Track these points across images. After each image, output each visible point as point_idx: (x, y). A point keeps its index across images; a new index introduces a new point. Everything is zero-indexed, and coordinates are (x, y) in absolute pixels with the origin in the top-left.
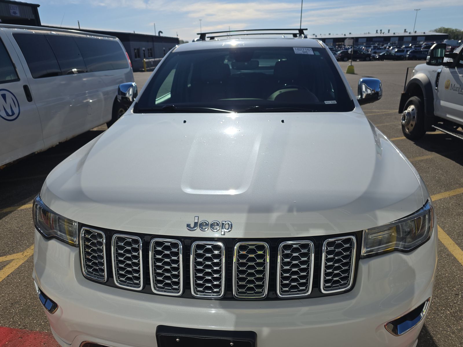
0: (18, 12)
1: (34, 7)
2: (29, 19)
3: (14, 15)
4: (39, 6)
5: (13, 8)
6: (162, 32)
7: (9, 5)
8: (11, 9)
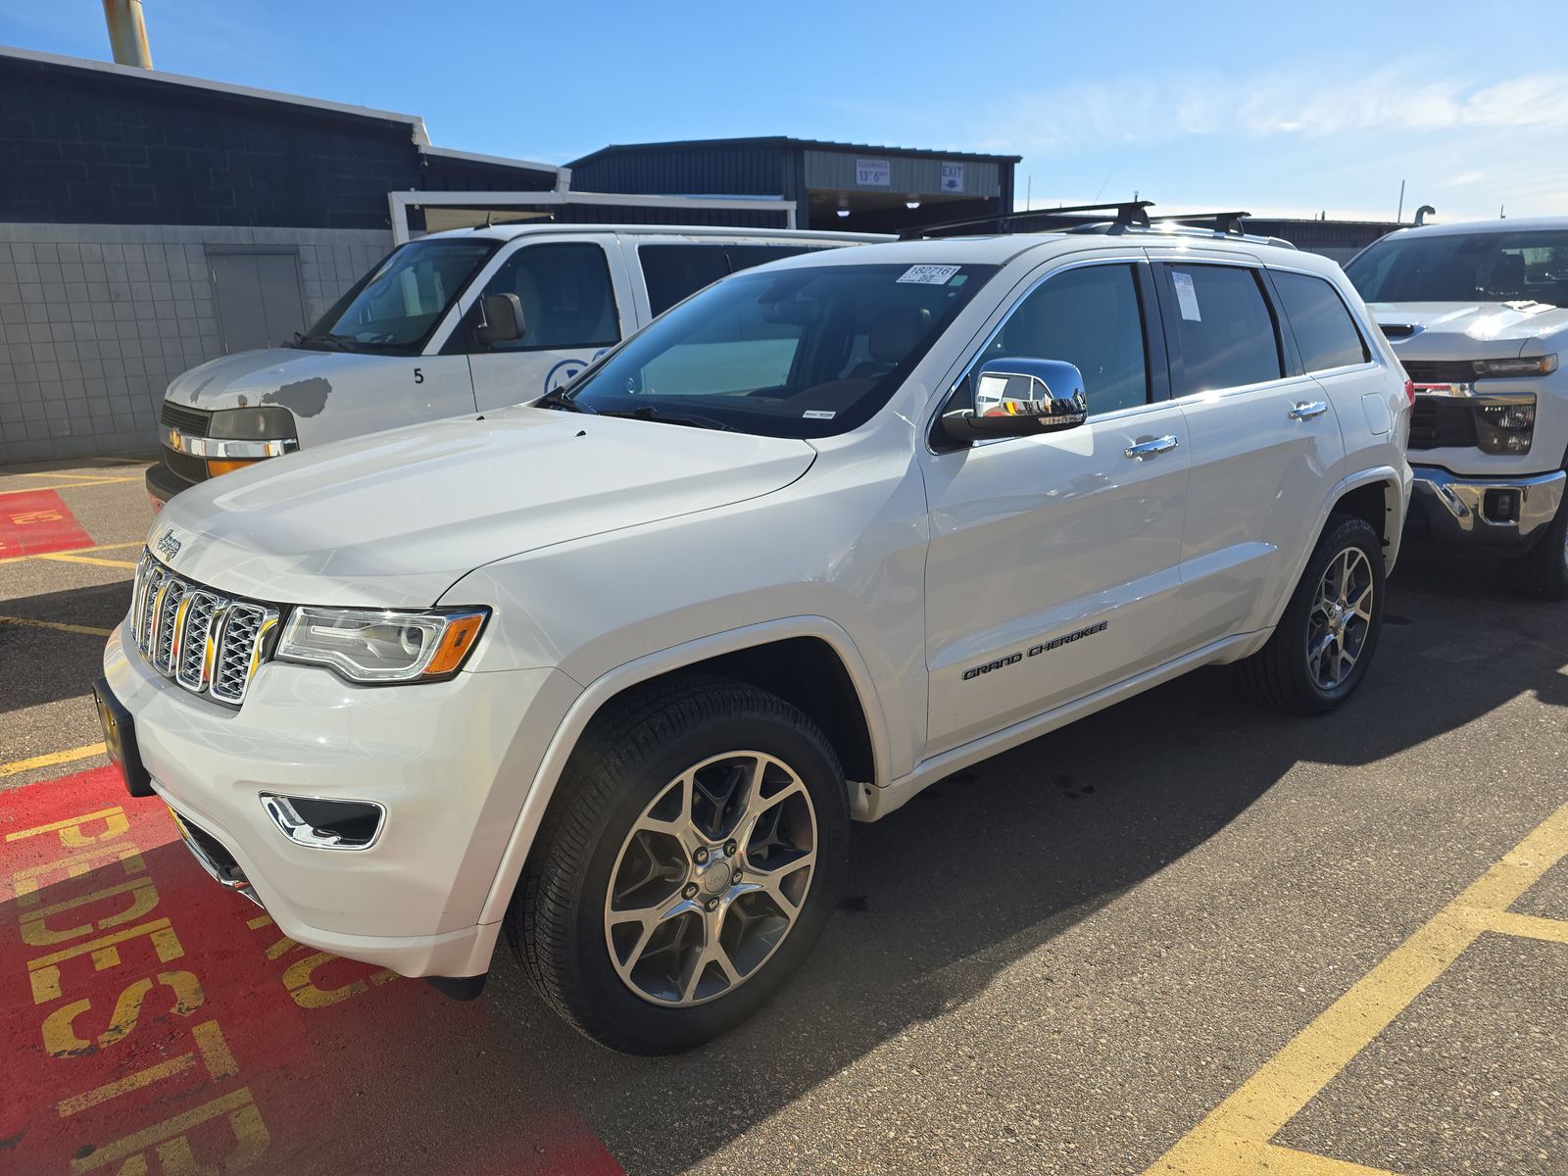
0: (960, 181)
1: (1005, 166)
2: (986, 198)
3: (949, 189)
4: (1018, 159)
5: (951, 170)
6: (1431, 211)
7: (944, 164)
8: (944, 175)
